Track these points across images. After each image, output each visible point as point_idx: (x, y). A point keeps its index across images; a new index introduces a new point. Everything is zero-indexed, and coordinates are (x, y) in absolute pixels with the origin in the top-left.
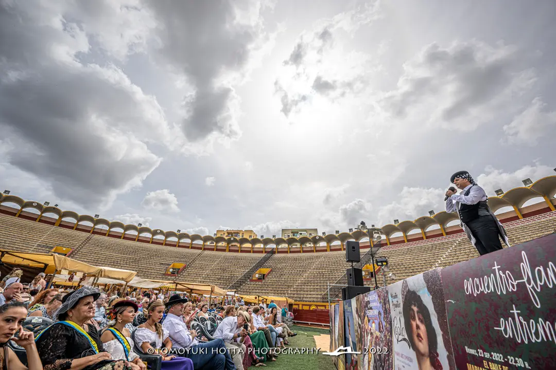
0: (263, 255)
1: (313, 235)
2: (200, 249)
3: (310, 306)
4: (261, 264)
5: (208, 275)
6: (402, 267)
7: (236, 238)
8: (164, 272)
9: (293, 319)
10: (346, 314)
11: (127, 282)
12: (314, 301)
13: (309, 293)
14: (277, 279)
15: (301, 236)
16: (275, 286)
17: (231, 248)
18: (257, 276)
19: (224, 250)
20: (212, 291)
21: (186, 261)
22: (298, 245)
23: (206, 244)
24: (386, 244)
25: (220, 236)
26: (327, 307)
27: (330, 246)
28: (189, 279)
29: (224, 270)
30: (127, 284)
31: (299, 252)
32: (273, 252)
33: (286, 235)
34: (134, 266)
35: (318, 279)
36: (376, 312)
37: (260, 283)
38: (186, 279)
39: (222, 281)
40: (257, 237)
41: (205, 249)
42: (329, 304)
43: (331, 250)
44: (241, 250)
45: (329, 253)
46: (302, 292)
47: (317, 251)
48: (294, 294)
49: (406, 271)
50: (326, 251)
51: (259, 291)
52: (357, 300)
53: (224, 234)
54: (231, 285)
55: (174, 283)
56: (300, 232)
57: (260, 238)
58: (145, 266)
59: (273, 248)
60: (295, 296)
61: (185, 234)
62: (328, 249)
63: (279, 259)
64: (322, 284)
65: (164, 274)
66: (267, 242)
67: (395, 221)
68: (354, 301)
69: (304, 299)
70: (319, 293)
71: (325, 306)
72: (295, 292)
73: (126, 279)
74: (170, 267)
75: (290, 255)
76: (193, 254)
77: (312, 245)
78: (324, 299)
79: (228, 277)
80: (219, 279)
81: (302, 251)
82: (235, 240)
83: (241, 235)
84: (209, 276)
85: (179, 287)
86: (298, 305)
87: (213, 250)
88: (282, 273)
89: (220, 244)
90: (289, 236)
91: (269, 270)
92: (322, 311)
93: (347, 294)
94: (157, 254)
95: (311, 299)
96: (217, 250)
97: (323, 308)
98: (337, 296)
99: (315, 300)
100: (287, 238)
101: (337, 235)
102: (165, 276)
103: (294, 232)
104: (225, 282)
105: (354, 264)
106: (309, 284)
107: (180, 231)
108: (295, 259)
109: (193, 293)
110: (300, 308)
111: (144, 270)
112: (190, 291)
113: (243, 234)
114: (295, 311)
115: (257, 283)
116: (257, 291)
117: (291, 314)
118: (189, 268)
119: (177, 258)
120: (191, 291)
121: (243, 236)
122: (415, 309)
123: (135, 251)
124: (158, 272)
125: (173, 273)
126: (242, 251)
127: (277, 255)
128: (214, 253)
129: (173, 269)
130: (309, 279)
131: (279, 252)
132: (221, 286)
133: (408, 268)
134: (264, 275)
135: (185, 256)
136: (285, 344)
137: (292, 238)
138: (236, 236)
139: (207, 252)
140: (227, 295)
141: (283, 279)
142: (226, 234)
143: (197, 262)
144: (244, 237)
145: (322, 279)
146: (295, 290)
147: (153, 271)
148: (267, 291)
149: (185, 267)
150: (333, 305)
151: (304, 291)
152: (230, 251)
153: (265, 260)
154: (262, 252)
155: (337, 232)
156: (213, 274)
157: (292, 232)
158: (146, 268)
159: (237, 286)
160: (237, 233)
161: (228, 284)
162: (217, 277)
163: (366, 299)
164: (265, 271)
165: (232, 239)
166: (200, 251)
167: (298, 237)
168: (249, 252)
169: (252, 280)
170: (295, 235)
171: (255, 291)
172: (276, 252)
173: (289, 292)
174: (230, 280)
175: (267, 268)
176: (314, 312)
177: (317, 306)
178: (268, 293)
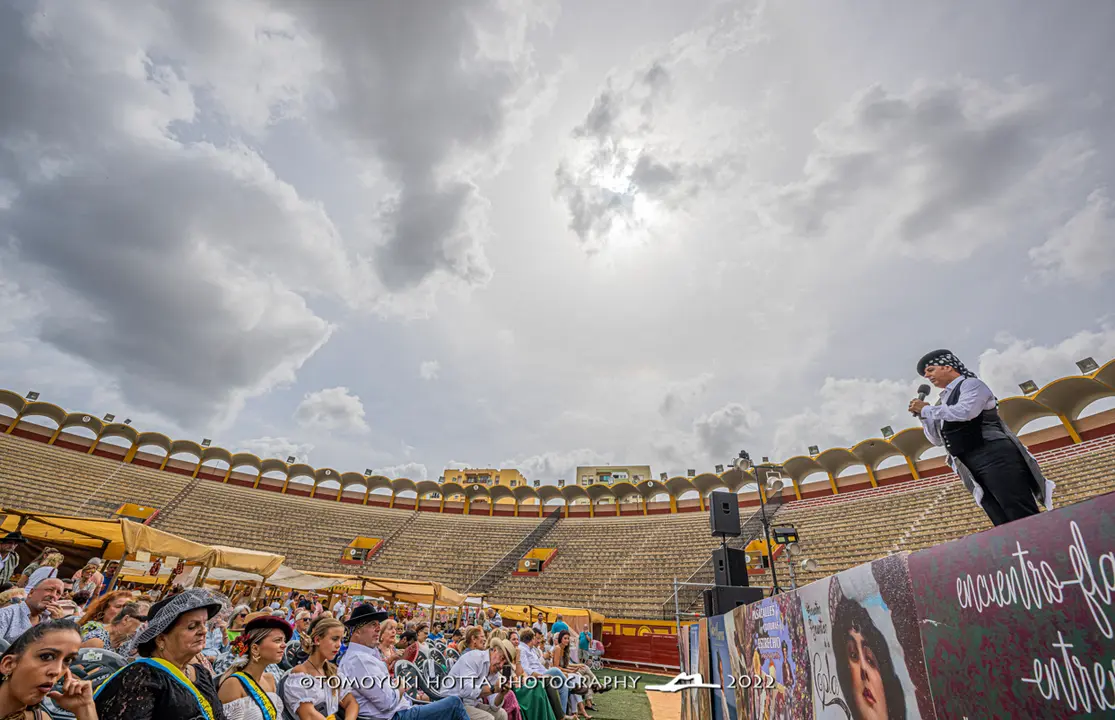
0: (540, 520)
1: (641, 478)
2: (412, 507)
3: (638, 627)
4: (535, 539)
5: (427, 563)
6: (829, 545)
7: (484, 485)
8: (339, 557)
9: (602, 656)
10: (714, 644)
11: (265, 578)
12: (645, 618)
13: (635, 600)
14: (569, 572)
15: (617, 482)
16: (564, 586)
17: (475, 507)
18: (527, 564)
19: (460, 511)
20: (436, 596)
21: (382, 534)
22: (612, 500)
23: (422, 498)
24: (794, 498)
25: (451, 481)
26: (673, 629)
27: (677, 503)
28: (389, 571)
29: (459, 553)
30: (264, 580)
31: (614, 514)
32: (558, 514)
33: (585, 479)
34: (279, 545)
35: (654, 571)
36: (776, 643)
37: (533, 579)
38: (383, 570)
39: (456, 576)
40: (528, 484)
41: (421, 509)
42: (676, 623)
43: (680, 510)
44: (494, 511)
45: (675, 516)
46: (620, 599)
47: (650, 512)
48: (603, 603)
49: (838, 554)
50: (668, 511)
51: (532, 596)
52: (737, 617)
53: (460, 477)
54: (474, 583)
55: (360, 578)
56: (614, 474)
57: (532, 485)
58: (301, 543)
59: (560, 507)
60: (607, 606)
61: (381, 478)
62: (674, 508)
63: (571, 530)
64: (662, 582)
65: (338, 561)
66: (547, 493)
67: (811, 449)
68: (729, 618)
69: (625, 613)
70: (655, 600)
71: (669, 628)
72: (607, 599)
73: (263, 571)
74: (350, 545)
75: (593, 521)
76: (395, 520)
77: (640, 500)
78: (667, 613)
79: (467, 567)
80: (449, 571)
81: (618, 513)
82: (482, 491)
83: (493, 478)
84: (430, 565)
85: (369, 586)
86: (613, 625)
87: (437, 510)
88: (579, 558)
89: (451, 498)
90: (591, 481)
91: (552, 551)
92: (662, 639)
93: (716, 604)
94: (324, 519)
95: (639, 614)
96: (446, 510)
97: (666, 632)
98: (693, 606)
99: (647, 614)
100: (588, 486)
101: (691, 479)
102: (341, 564)
103: (603, 474)
104: (461, 576)
105: (728, 539)
106: (636, 582)
107: (371, 471)
108: (606, 530)
109: (397, 600)
110: (618, 633)
111: (299, 552)
112: (389, 595)
113: (497, 477)
114: (607, 639)
115: (528, 579)
116: (528, 596)
117: (597, 644)
118: (390, 549)
119: (365, 526)
120: (394, 596)
121: (497, 482)
122: (858, 637)
123: (282, 513)
124: (327, 555)
125: (356, 558)
126: (496, 513)
127: (568, 522)
128: (440, 516)
129: (357, 550)
130: (636, 571)
131: (571, 515)
132: (453, 586)
133: (841, 549)
134: (541, 562)
135: (382, 523)
136: (587, 708)
137: (599, 486)
138: (483, 482)
139: (425, 515)
140: (466, 604)
141: (581, 571)
142: (464, 478)
143: (405, 535)
144: (500, 484)
145: (661, 571)
146: (606, 593)
147: (317, 554)
148: (547, 597)
149: (380, 547)
150: (686, 627)
151: (625, 597)
152: (472, 512)
153: (544, 530)
154: (536, 515)
155: (691, 472)
156: (438, 561)
157: (598, 474)
158: (303, 548)
159: (487, 586)
160: (485, 476)
161: (468, 582)
162: (446, 566)
163: (755, 615)
164: (543, 553)
165: (476, 488)
166: (410, 513)
167: (610, 483)
168: (511, 514)
169: (517, 574)
170: (605, 478)
171: (523, 596)
172: (566, 515)
173: (594, 598)
174: (471, 572)
175: (548, 547)
176: (647, 639)
177: (652, 628)
178: (550, 600)
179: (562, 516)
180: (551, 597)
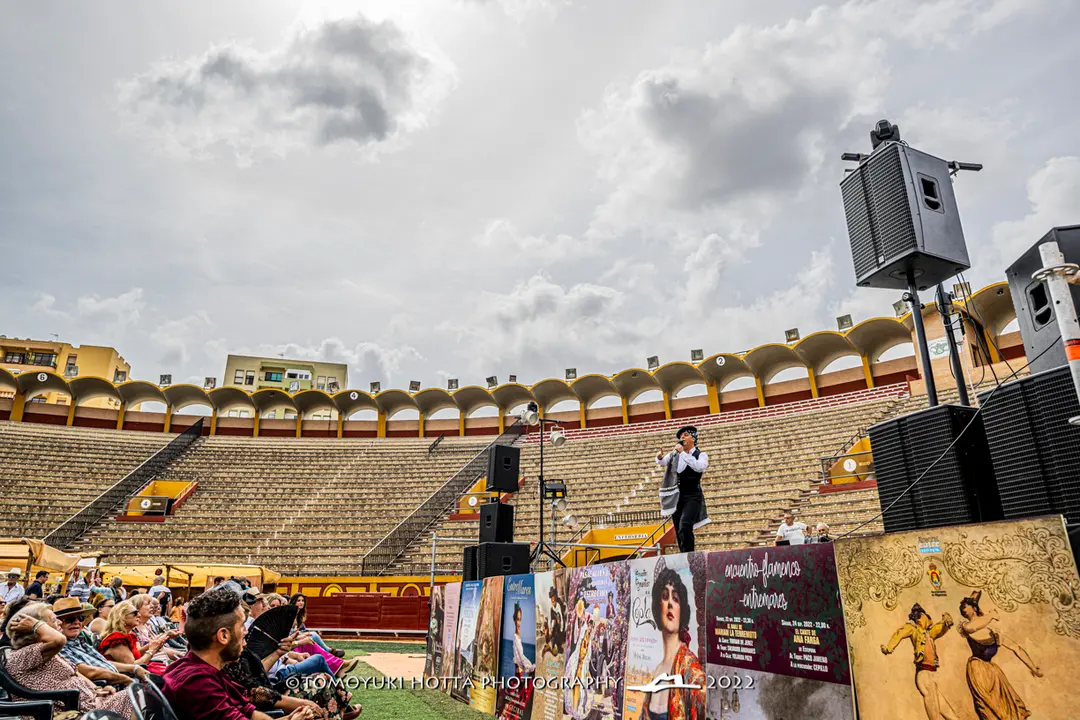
0: (167, 438)
3: (324, 586)
4: (158, 467)
12: (334, 575)
13: (319, 551)
14: (216, 515)
15: (296, 386)
16: (210, 535)
17: (35, 410)
18: (146, 504)
19: (4, 415)
22: (291, 413)
27: (387, 424)
31: (291, 434)
32: (200, 429)
33: (240, 376)
35: (349, 515)
37: (156, 527)
43: (389, 434)
44: (77, 419)
45: (382, 442)
46: (298, 551)
47: (346, 434)
48: (274, 558)
50: (373, 434)
51: (155, 551)
56: (288, 372)
57: (155, 382)
59: (203, 418)
60: (278, 561)
62: (382, 431)
63: (221, 453)
64: (359, 528)
66: (178, 395)
67: (568, 372)
69: (305, 569)
70: (350, 551)
71: (367, 586)
72: (278, 552)
75: (257, 442)
77: (336, 417)
78: (366, 567)
79: (26, 510)
81: (300, 433)
82: (54, 382)
83: (62, 359)
88: (233, 496)
90: (251, 379)
91: (189, 486)
92: (358, 598)
95: (326, 570)
97: (362, 590)
99: (338, 570)
100: (250, 389)
101: (413, 394)
103: (270, 371)
106: (322, 529)
108: (277, 456)
113: (71, 358)
115: (146, 526)
116: (147, 551)
126: (80, 423)
127: (214, 441)
130: (322, 515)
131: (221, 432)
134: (171, 501)
137: (265, 389)
141: (238, 514)
145: (358, 514)
146: (277, 544)
148: (181, 551)
151: (305, 548)
152: (28, 418)
153: (174, 453)
154: (159, 428)
155: (414, 385)
157: (263, 369)
160: (45, 354)
164: (172, 489)
165: (41, 378)
167: (293, 389)
168: (111, 425)
169: (124, 519)
170: (274, 377)
171: (138, 551)
172: (213, 430)
173: (259, 551)
174: (36, 518)
175: (181, 479)
176: (335, 600)
177: (344, 586)
178: (187, 556)
179: (206, 432)
180: (187, 551)
